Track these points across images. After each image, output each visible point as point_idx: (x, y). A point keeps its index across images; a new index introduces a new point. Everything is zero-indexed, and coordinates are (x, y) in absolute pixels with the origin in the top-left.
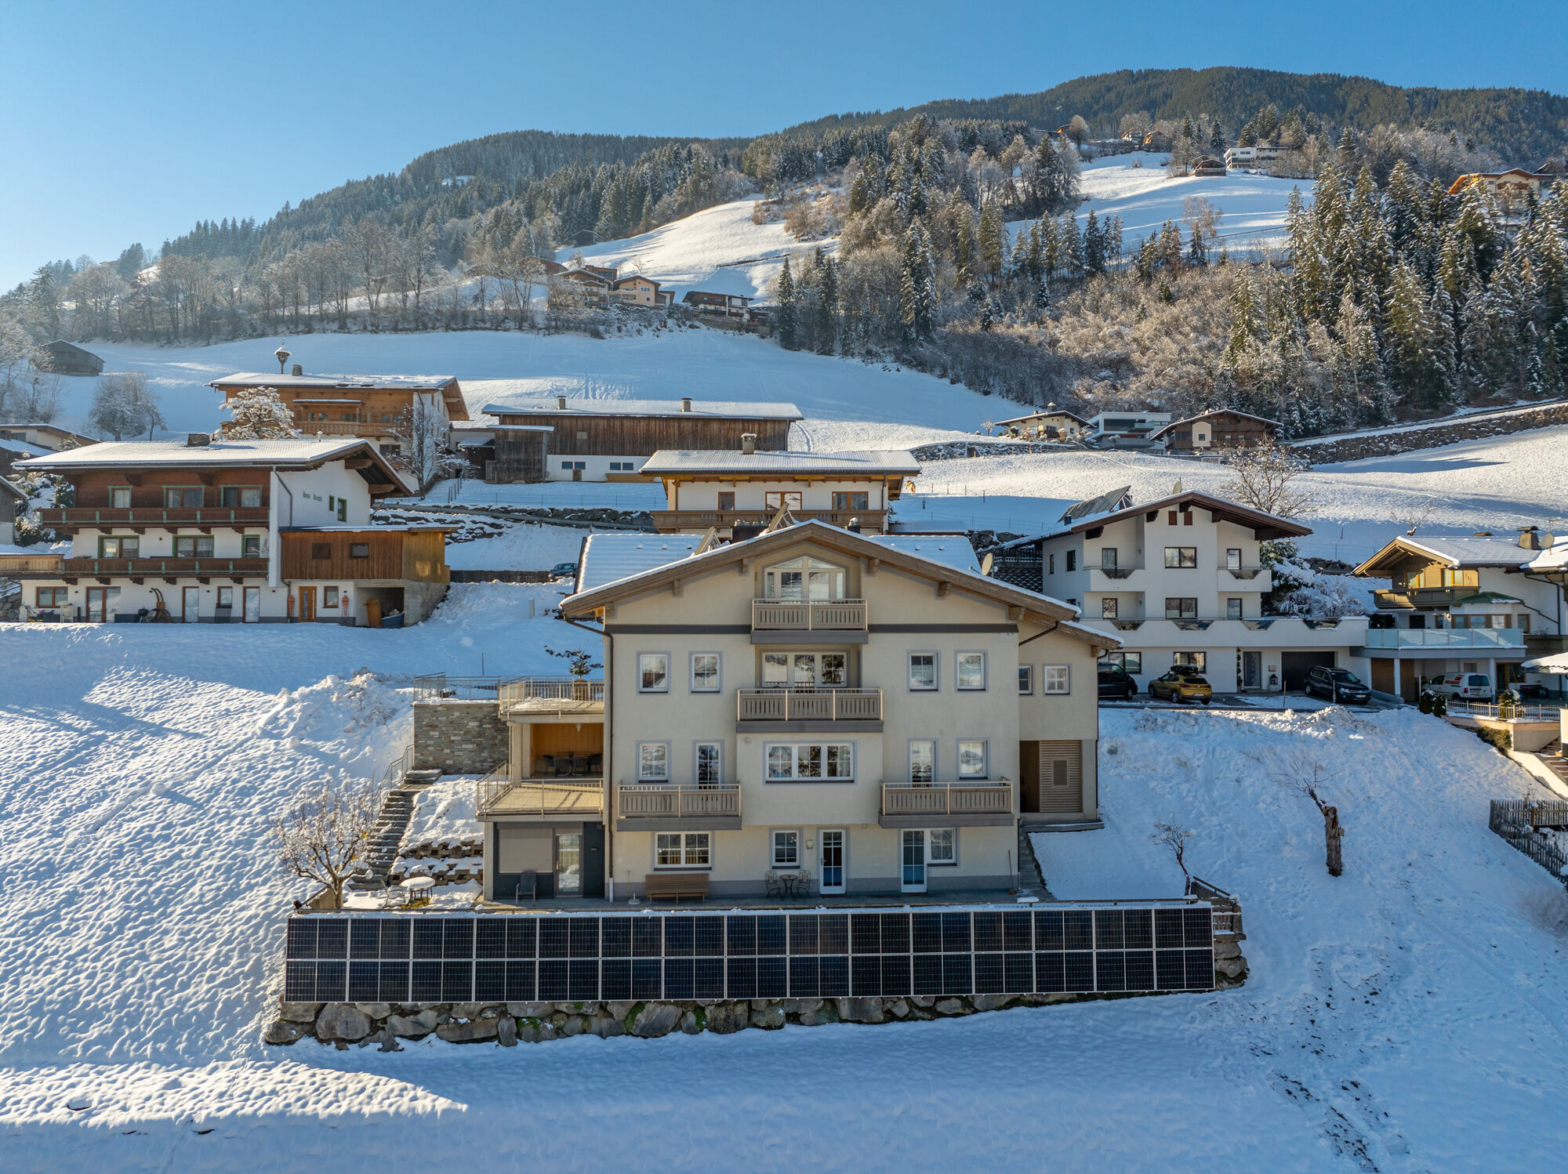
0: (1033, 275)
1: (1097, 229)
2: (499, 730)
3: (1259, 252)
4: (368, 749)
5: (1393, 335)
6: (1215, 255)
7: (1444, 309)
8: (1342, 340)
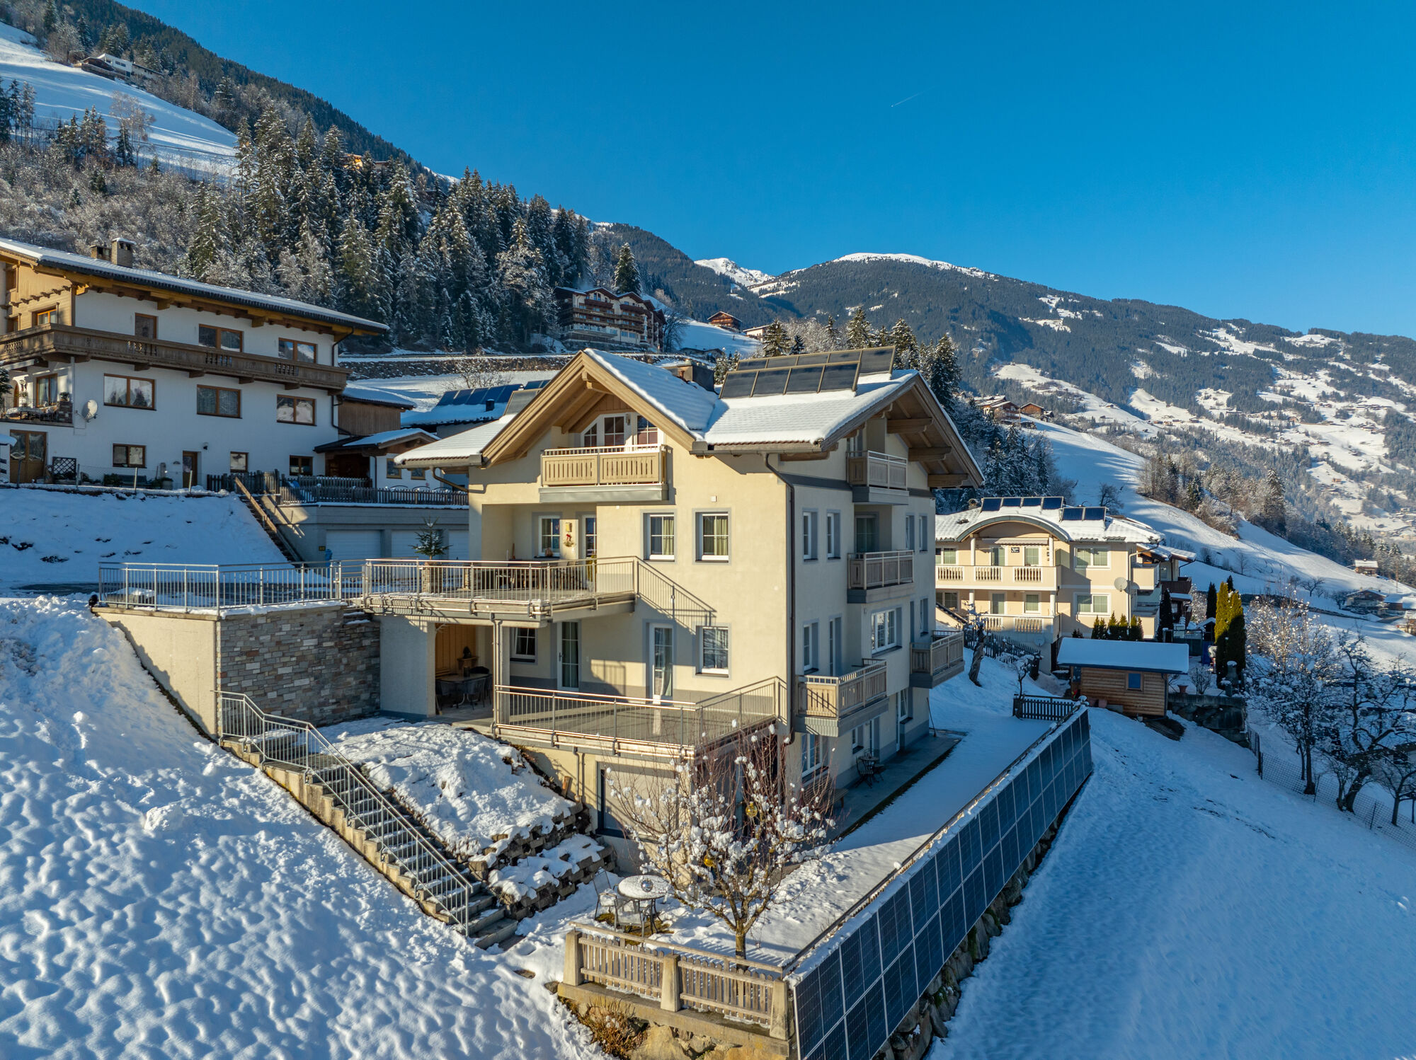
2: (344, 649)
3: (191, 170)
4: (79, 716)
5: (344, 276)
6: (143, 159)
7: (386, 263)
8: (305, 271)
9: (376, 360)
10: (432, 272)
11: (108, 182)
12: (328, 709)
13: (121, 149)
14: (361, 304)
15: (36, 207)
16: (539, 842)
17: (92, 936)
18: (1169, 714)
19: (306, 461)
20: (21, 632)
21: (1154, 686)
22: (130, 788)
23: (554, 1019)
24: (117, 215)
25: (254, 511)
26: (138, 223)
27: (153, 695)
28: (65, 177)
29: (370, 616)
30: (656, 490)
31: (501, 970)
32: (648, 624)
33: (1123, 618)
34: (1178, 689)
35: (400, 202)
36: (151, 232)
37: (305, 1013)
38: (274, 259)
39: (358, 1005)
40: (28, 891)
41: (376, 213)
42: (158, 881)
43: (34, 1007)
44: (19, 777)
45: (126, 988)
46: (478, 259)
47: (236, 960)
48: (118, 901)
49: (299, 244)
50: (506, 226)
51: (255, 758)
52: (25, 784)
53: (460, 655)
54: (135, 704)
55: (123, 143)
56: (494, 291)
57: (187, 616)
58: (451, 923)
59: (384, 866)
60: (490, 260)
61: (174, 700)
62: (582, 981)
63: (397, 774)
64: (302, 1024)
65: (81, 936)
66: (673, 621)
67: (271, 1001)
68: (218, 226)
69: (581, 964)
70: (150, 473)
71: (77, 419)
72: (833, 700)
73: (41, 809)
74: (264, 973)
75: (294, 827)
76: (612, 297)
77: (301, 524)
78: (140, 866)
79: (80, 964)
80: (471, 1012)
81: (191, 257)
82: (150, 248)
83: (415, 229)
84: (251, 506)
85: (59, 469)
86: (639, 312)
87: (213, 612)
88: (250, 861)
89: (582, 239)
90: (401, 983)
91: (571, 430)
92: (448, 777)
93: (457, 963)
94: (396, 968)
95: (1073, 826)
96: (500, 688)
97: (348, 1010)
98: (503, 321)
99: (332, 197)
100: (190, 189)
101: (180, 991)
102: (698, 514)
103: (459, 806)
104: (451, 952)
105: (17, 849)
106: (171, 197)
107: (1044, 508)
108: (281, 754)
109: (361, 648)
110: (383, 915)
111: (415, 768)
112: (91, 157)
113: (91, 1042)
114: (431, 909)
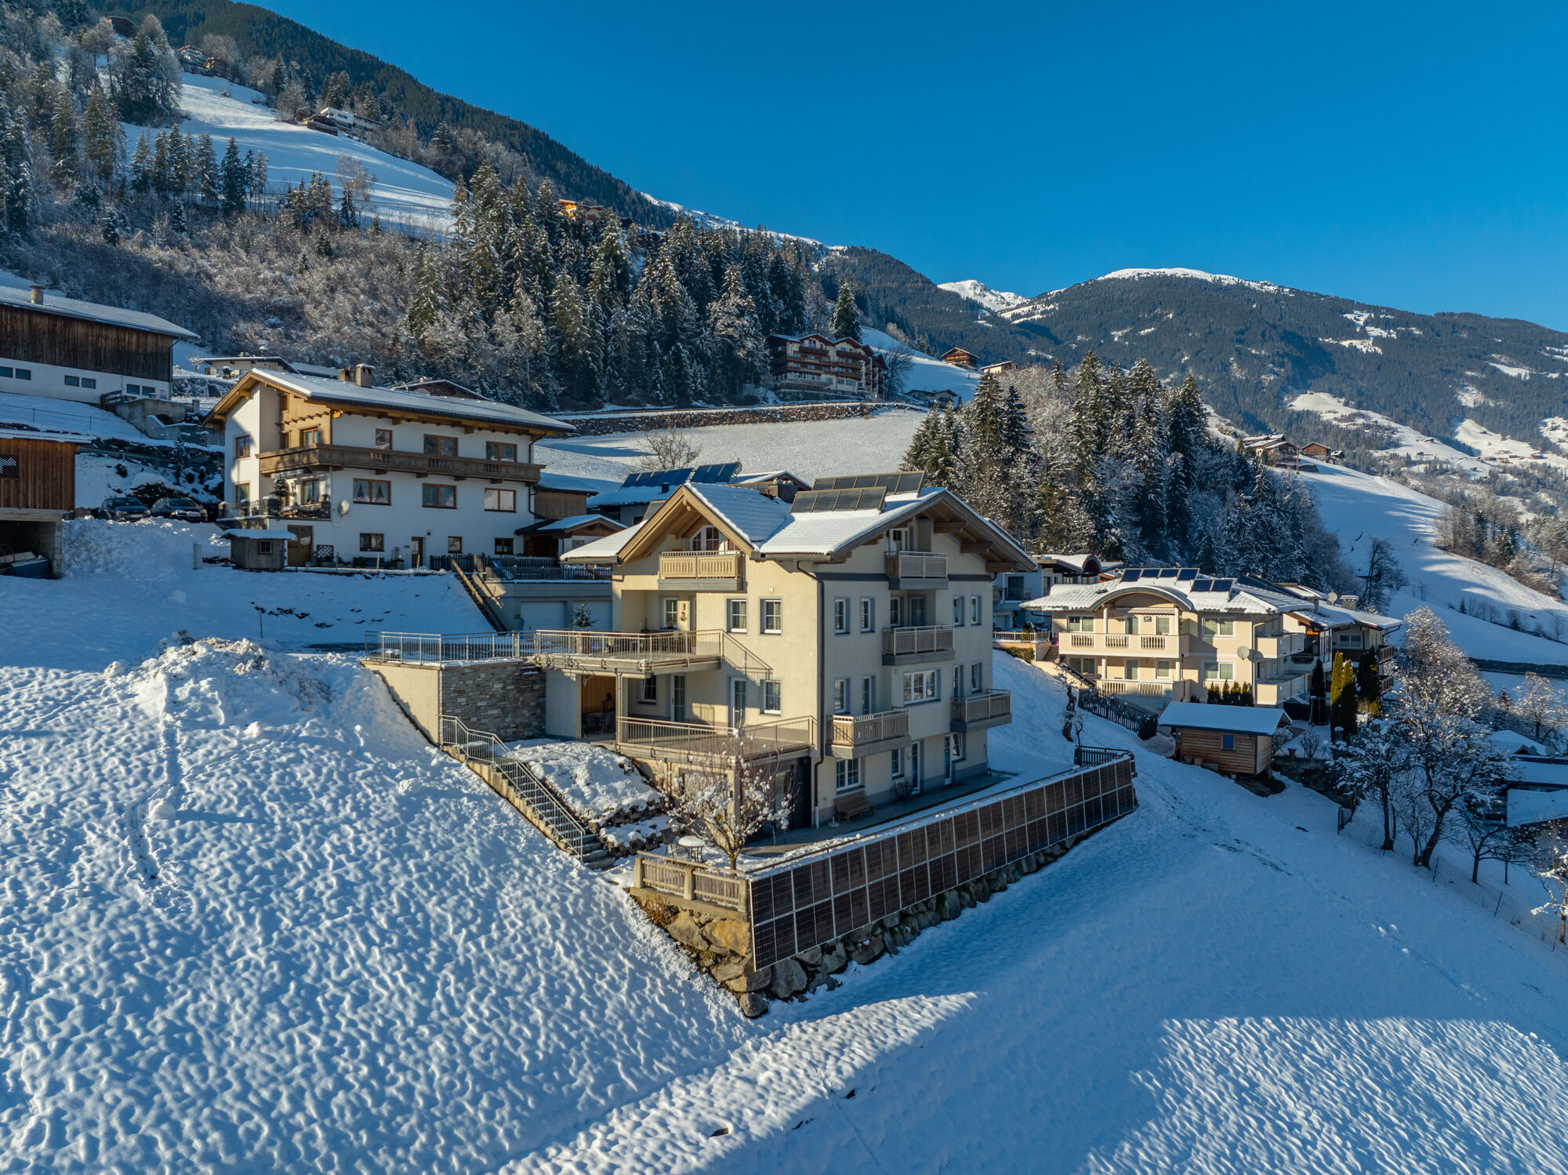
0: (158, 191)
1: (237, 160)
2: (520, 691)
3: (409, 227)
4: (358, 728)
5: (556, 332)
6: (366, 218)
7: (598, 318)
8: (519, 329)
9: (588, 417)
10: (643, 326)
11: (333, 245)
12: (510, 731)
13: (345, 211)
14: (573, 360)
15: (268, 274)
16: (636, 816)
17: (375, 839)
18: (1277, 775)
19: (508, 542)
20: (320, 676)
21: (1245, 746)
22: (390, 770)
23: (626, 906)
24: (342, 277)
25: (466, 586)
26: (361, 285)
27: (400, 717)
28: (294, 242)
29: (539, 669)
30: (733, 584)
31: (600, 880)
32: (729, 679)
33: (1236, 685)
34: (1287, 753)
35: (612, 256)
36: (373, 293)
37: (485, 886)
38: (489, 318)
39: (514, 886)
40: (341, 815)
41: (588, 266)
42: (408, 817)
43: (351, 866)
44: (329, 759)
45: (393, 863)
46: (689, 311)
47: (449, 858)
48: (388, 825)
49: (513, 302)
50: (718, 273)
51: (462, 757)
52: (333, 763)
53: (604, 698)
54: (390, 722)
55: (347, 205)
56: (707, 343)
57: (421, 667)
58: (573, 854)
59: (536, 821)
60: (701, 310)
61: (413, 721)
62: (644, 886)
63: (548, 769)
64: (483, 890)
65: (369, 838)
66: (745, 676)
67: (467, 878)
68: (436, 287)
69: (643, 875)
70: (387, 555)
71: (334, 515)
72: (850, 733)
73: (343, 776)
74: (464, 865)
75: (484, 797)
76: (827, 343)
77: (502, 597)
78: (397, 809)
79: (370, 851)
80: (577, 897)
81: (411, 318)
82: (372, 310)
83: (627, 281)
84: (464, 583)
85: (322, 554)
86: (856, 357)
87: (437, 664)
88: (458, 812)
89: (797, 281)
90: (540, 879)
91: (683, 536)
92: (581, 774)
93: (574, 873)
94: (537, 872)
95: (1086, 847)
96: (621, 719)
97: (508, 887)
98: (714, 372)
99: (545, 252)
100: (408, 248)
101: (420, 868)
102: (762, 601)
103: (586, 791)
104: (571, 869)
105: (333, 795)
106: (392, 257)
107: (1180, 579)
108: (478, 755)
109: (533, 690)
110: (532, 845)
111: (560, 766)
112: (318, 220)
113: (378, 883)
114: (562, 846)
